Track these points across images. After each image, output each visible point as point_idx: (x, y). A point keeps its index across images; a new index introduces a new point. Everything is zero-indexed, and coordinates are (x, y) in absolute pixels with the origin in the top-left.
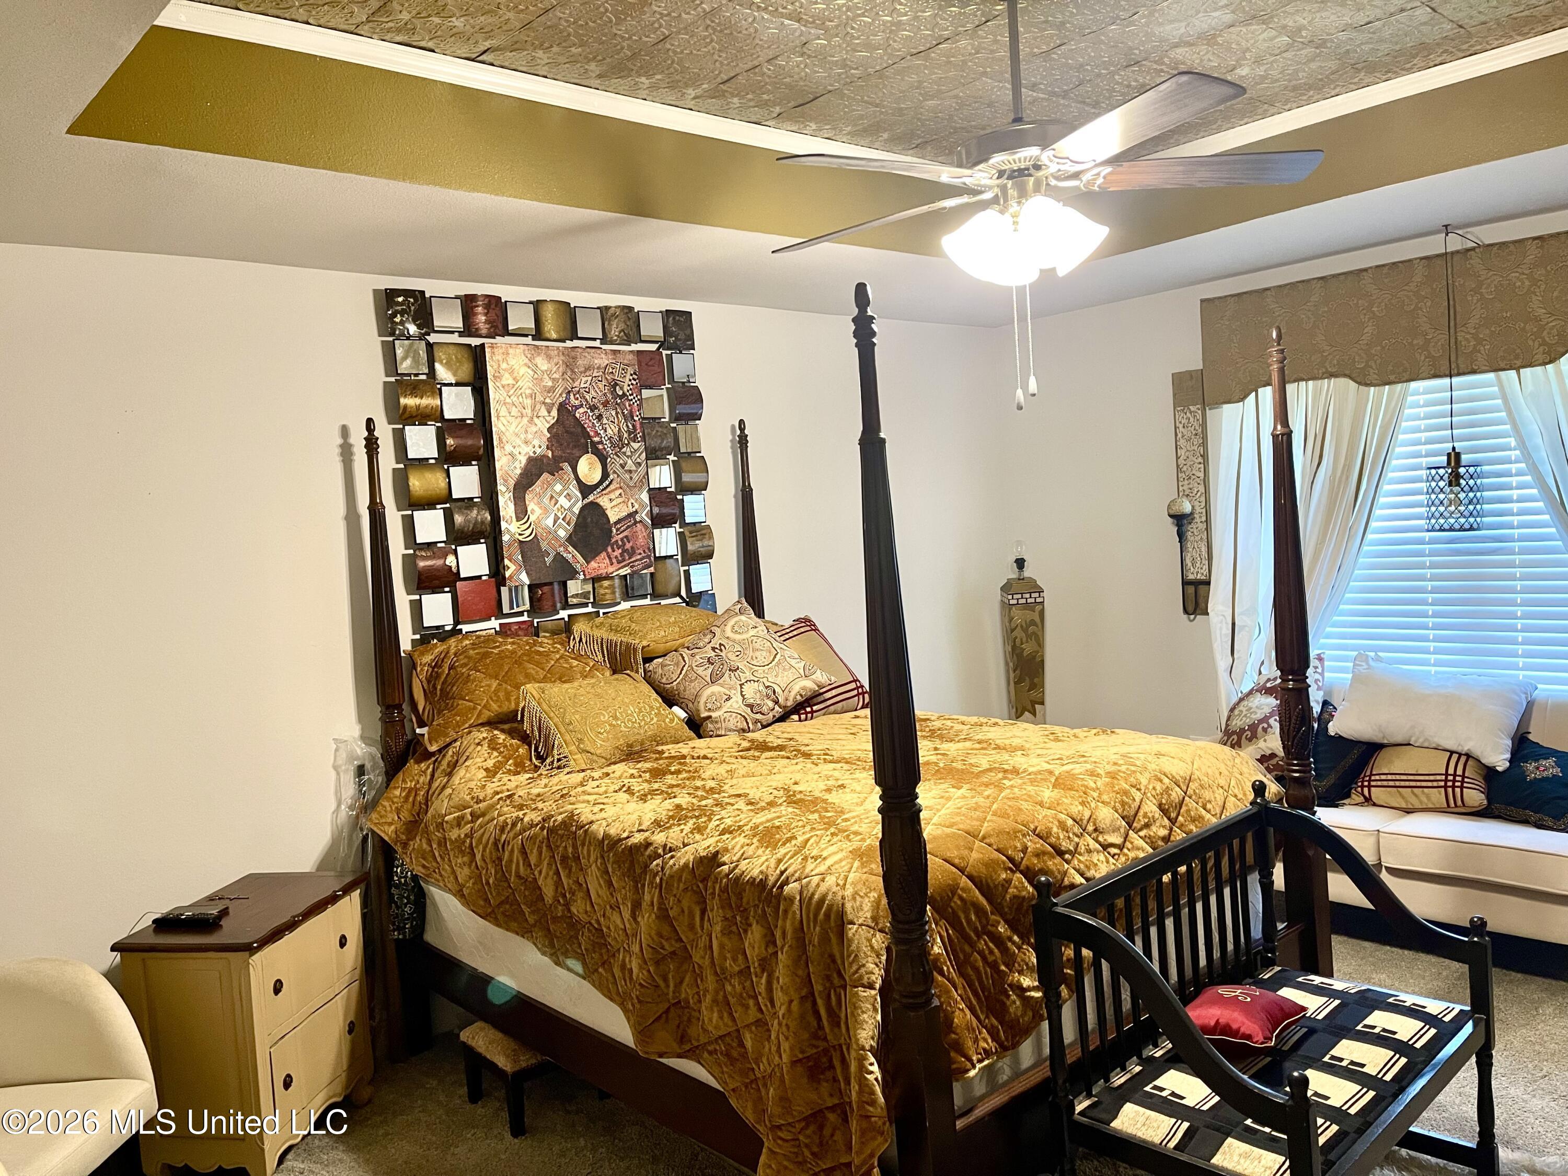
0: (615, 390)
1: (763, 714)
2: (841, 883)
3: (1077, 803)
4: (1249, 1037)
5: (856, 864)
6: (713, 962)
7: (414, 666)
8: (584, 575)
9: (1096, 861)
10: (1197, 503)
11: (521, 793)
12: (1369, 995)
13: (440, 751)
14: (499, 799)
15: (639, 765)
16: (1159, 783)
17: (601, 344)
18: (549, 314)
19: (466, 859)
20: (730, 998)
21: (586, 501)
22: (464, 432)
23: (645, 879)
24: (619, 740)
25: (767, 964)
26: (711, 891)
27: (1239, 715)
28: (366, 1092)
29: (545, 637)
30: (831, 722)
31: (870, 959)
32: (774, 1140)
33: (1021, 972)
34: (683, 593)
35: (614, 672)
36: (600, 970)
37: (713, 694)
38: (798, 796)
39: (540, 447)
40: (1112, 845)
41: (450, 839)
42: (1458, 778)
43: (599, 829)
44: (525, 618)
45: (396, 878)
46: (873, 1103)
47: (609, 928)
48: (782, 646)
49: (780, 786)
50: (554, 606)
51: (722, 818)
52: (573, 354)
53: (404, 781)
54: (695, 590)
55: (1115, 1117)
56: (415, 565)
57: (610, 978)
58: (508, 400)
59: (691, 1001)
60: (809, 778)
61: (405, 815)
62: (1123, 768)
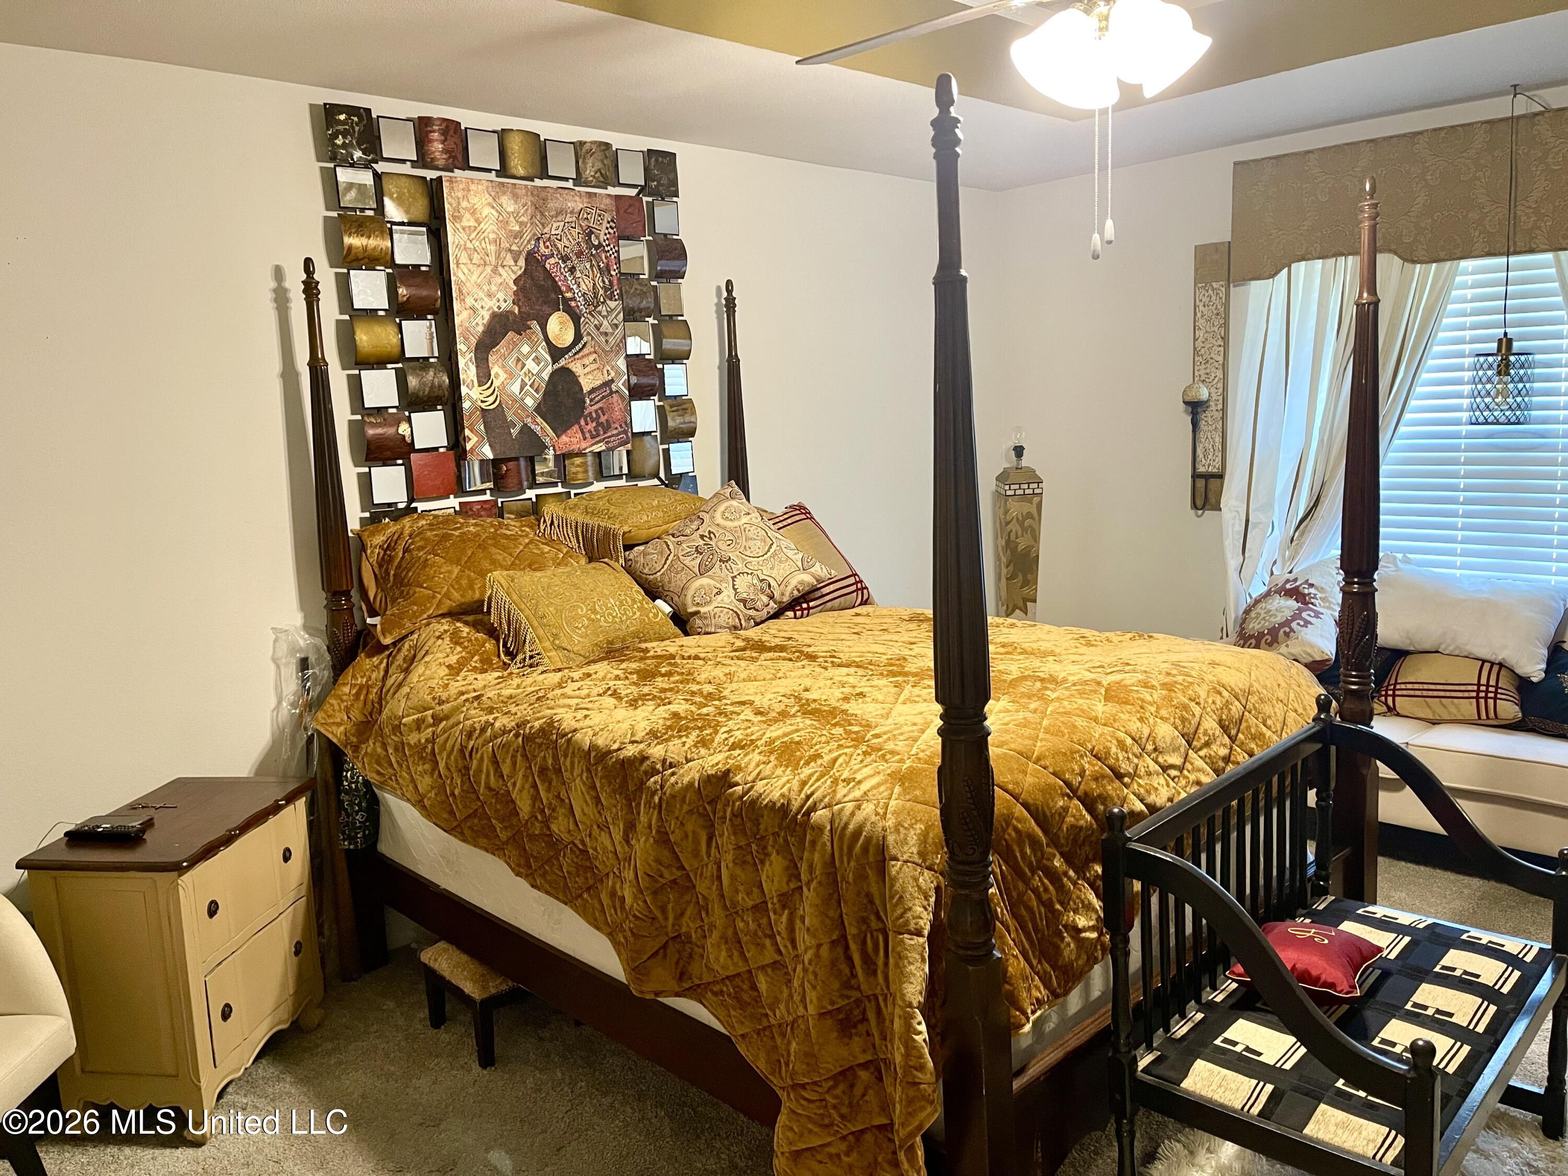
0: (590, 238)
1: (757, 610)
2: (881, 811)
3: (1135, 719)
4: (1332, 986)
5: (897, 790)
6: (722, 896)
7: (363, 548)
8: (554, 450)
9: (1156, 785)
10: (1213, 390)
11: (490, 695)
12: (1438, 930)
13: (394, 644)
14: (465, 701)
15: (624, 665)
16: (1219, 696)
17: (574, 185)
18: (515, 145)
19: (427, 767)
20: (741, 935)
21: (557, 366)
22: (418, 280)
23: (641, 798)
24: (598, 637)
25: (788, 900)
26: (721, 814)
27: (1257, 618)
28: (315, 1016)
29: (509, 518)
30: (831, 620)
31: (917, 902)
32: (796, 1100)
33: (1076, 911)
34: (662, 475)
35: (591, 560)
36: (585, 896)
37: (702, 586)
38: (813, 706)
39: (505, 301)
40: (1172, 767)
41: (409, 744)
42: (1491, 689)
43: (584, 739)
44: (487, 497)
45: (345, 783)
46: (921, 1068)
47: (595, 850)
48: (777, 535)
49: (789, 693)
50: (521, 483)
51: (731, 731)
52: (543, 194)
53: (354, 677)
54: (675, 471)
55: (1186, 1076)
56: (363, 433)
57: (597, 905)
58: (469, 245)
59: (694, 936)
60: (821, 683)
61: (356, 715)
62: (1180, 679)
